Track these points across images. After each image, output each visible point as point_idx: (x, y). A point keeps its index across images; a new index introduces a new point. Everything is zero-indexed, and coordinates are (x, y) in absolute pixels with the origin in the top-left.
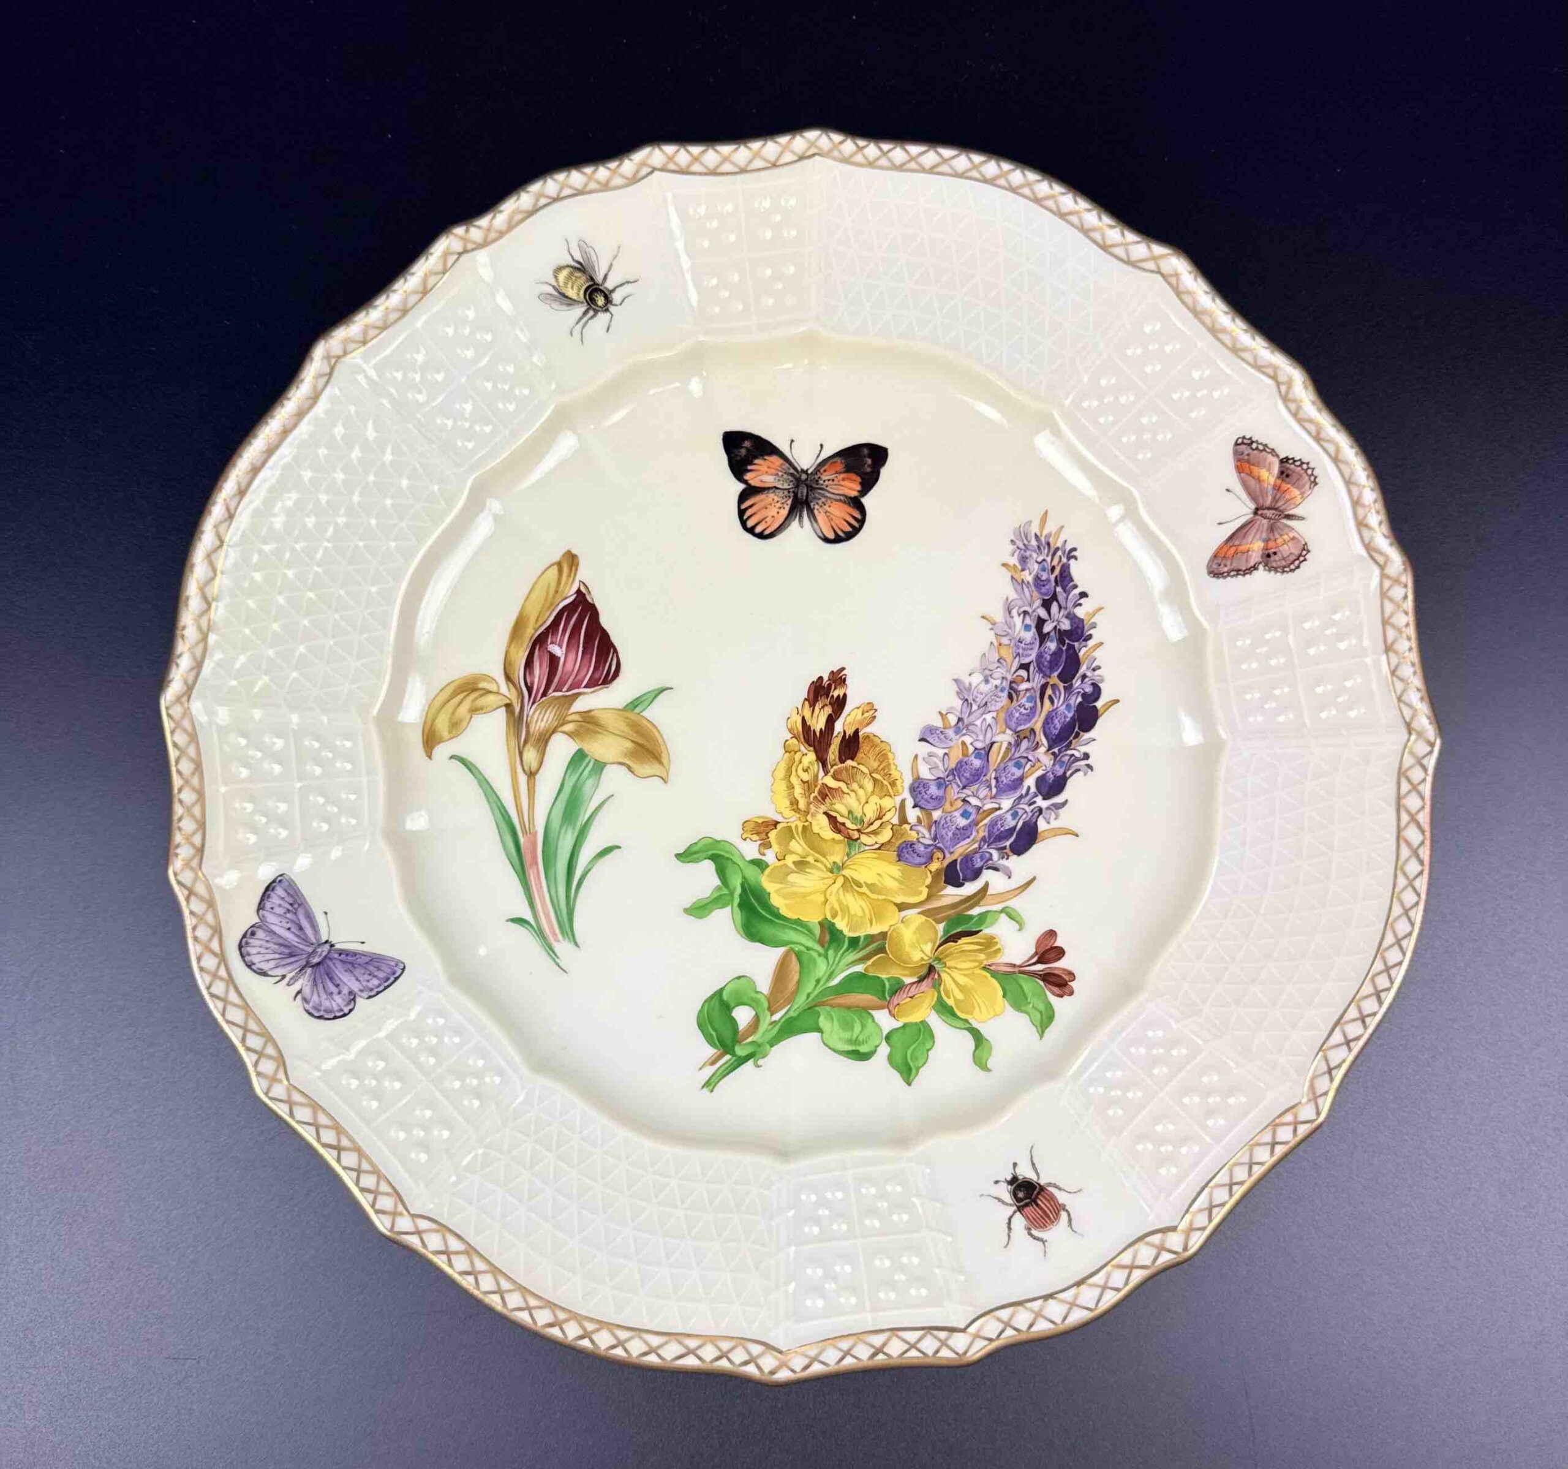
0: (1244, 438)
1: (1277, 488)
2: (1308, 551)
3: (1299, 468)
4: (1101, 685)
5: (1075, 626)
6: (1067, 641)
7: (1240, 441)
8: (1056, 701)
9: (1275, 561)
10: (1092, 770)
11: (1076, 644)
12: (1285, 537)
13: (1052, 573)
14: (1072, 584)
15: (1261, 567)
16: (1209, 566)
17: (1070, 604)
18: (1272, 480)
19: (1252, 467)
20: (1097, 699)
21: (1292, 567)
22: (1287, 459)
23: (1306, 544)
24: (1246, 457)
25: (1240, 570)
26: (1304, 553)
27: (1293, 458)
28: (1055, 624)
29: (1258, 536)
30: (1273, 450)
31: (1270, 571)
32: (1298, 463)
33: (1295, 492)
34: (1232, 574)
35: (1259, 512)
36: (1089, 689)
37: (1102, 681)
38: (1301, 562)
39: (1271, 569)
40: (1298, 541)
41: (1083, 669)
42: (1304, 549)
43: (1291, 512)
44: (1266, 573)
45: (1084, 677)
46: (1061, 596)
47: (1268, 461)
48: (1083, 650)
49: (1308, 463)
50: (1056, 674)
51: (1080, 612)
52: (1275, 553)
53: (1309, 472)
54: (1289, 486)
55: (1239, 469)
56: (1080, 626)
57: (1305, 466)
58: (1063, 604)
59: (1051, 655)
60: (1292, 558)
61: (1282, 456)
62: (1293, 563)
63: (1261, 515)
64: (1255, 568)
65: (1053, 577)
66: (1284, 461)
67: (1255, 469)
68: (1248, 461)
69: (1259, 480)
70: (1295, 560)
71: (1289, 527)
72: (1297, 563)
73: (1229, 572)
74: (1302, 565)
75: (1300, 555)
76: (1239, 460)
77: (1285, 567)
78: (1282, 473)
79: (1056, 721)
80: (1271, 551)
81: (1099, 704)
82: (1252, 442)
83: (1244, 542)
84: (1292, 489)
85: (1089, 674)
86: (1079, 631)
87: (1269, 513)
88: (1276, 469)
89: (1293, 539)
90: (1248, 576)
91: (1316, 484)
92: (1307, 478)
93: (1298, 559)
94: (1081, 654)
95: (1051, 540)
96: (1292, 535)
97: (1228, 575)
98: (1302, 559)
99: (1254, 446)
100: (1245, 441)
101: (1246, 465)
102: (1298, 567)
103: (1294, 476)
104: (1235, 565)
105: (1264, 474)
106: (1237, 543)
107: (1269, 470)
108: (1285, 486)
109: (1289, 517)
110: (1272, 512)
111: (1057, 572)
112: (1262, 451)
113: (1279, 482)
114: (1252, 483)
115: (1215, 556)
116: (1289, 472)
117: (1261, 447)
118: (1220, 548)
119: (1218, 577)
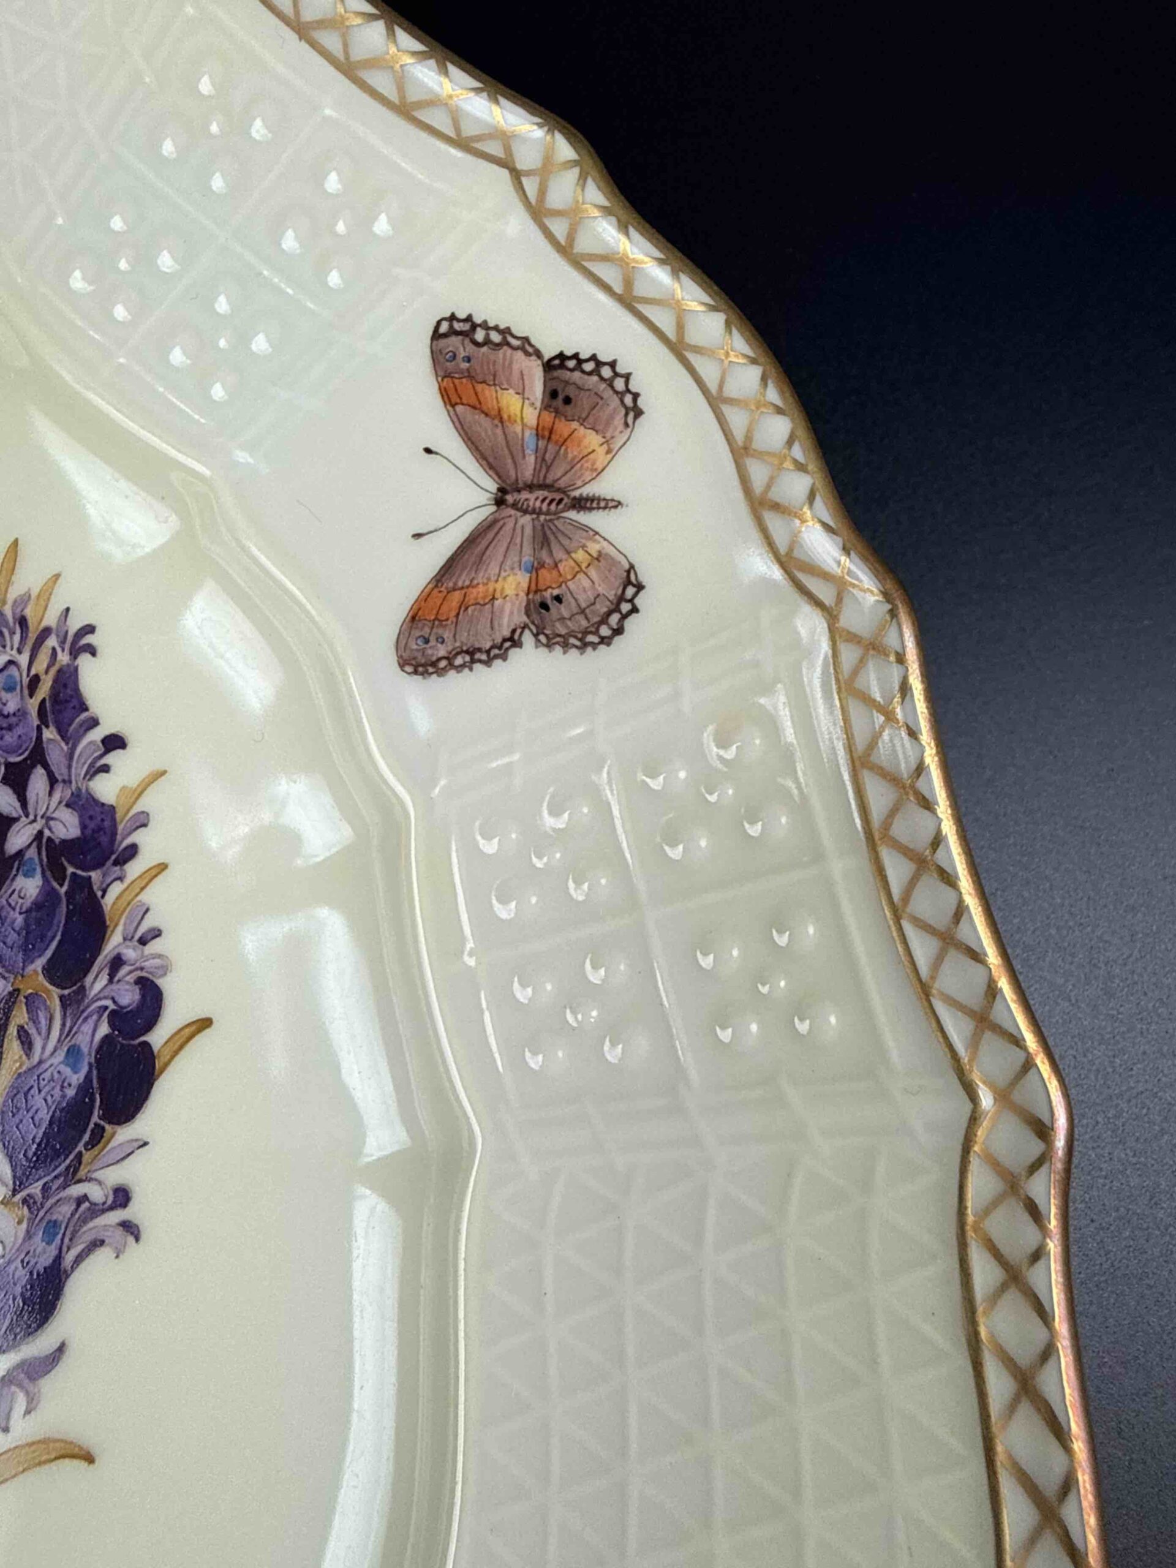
0: (453, 318)
1: (544, 434)
2: (640, 587)
3: (595, 378)
4: (160, 982)
5: (92, 825)
6: (70, 870)
7: (444, 327)
8: (38, 1043)
9: (562, 619)
10: (137, 1239)
11: (95, 875)
12: (580, 555)
13: (31, 696)
14: (84, 716)
15: (528, 638)
16: (400, 645)
17: (79, 770)
18: (531, 416)
19: (479, 387)
20: (151, 1023)
21: (605, 631)
22: (561, 356)
23: (632, 567)
24: (465, 365)
25: (479, 650)
26: (630, 591)
27: (576, 356)
28: (37, 826)
29: (513, 558)
30: (526, 340)
31: (549, 646)
32: (589, 367)
33: (592, 440)
34: (459, 661)
35: (510, 498)
36: (129, 996)
37: (165, 970)
38: (624, 617)
39: (550, 640)
40: (614, 562)
41: (114, 942)
42: (628, 582)
43: (587, 491)
44: (543, 651)
45: (117, 962)
46: (56, 753)
47: (516, 367)
48: (115, 889)
49: (613, 365)
50: (39, 963)
51: (105, 789)
52: (558, 599)
53: (619, 384)
54: (575, 425)
55: (450, 398)
56: (107, 824)
57: (606, 372)
58: (60, 772)
59: (28, 911)
60: (602, 608)
61: (548, 353)
62: (604, 620)
63: (514, 505)
64: (514, 641)
65: (33, 705)
66: (556, 364)
67: (488, 393)
68: (470, 376)
69: (499, 417)
70: (609, 614)
71: (585, 528)
72: (614, 619)
73: (450, 659)
74: (629, 623)
75: (621, 599)
76: (447, 375)
77: (586, 632)
78: (554, 394)
79: (38, 1101)
80: (548, 594)
81: (157, 1037)
82: (474, 327)
83: (480, 578)
84: (582, 430)
85: (130, 953)
86: (104, 839)
87: (532, 499)
88: (537, 387)
89: (599, 557)
90: (498, 663)
91: (639, 413)
92: (615, 401)
93: (617, 609)
94: (108, 901)
95: (28, 612)
96: (594, 548)
97: (451, 665)
98: (625, 607)
99: (480, 335)
100: (457, 326)
101: (464, 384)
102: (619, 631)
103: (584, 402)
104: (465, 639)
105: (511, 402)
106: (463, 580)
107: (521, 393)
108: (563, 428)
109: (584, 504)
110: (542, 494)
111: (44, 690)
112: (498, 346)
113: (548, 417)
114: (483, 425)
115: (414, 618)
116: (571, 392)
117: (496, 337)
118: (425, 598)
119: (425, 674)
